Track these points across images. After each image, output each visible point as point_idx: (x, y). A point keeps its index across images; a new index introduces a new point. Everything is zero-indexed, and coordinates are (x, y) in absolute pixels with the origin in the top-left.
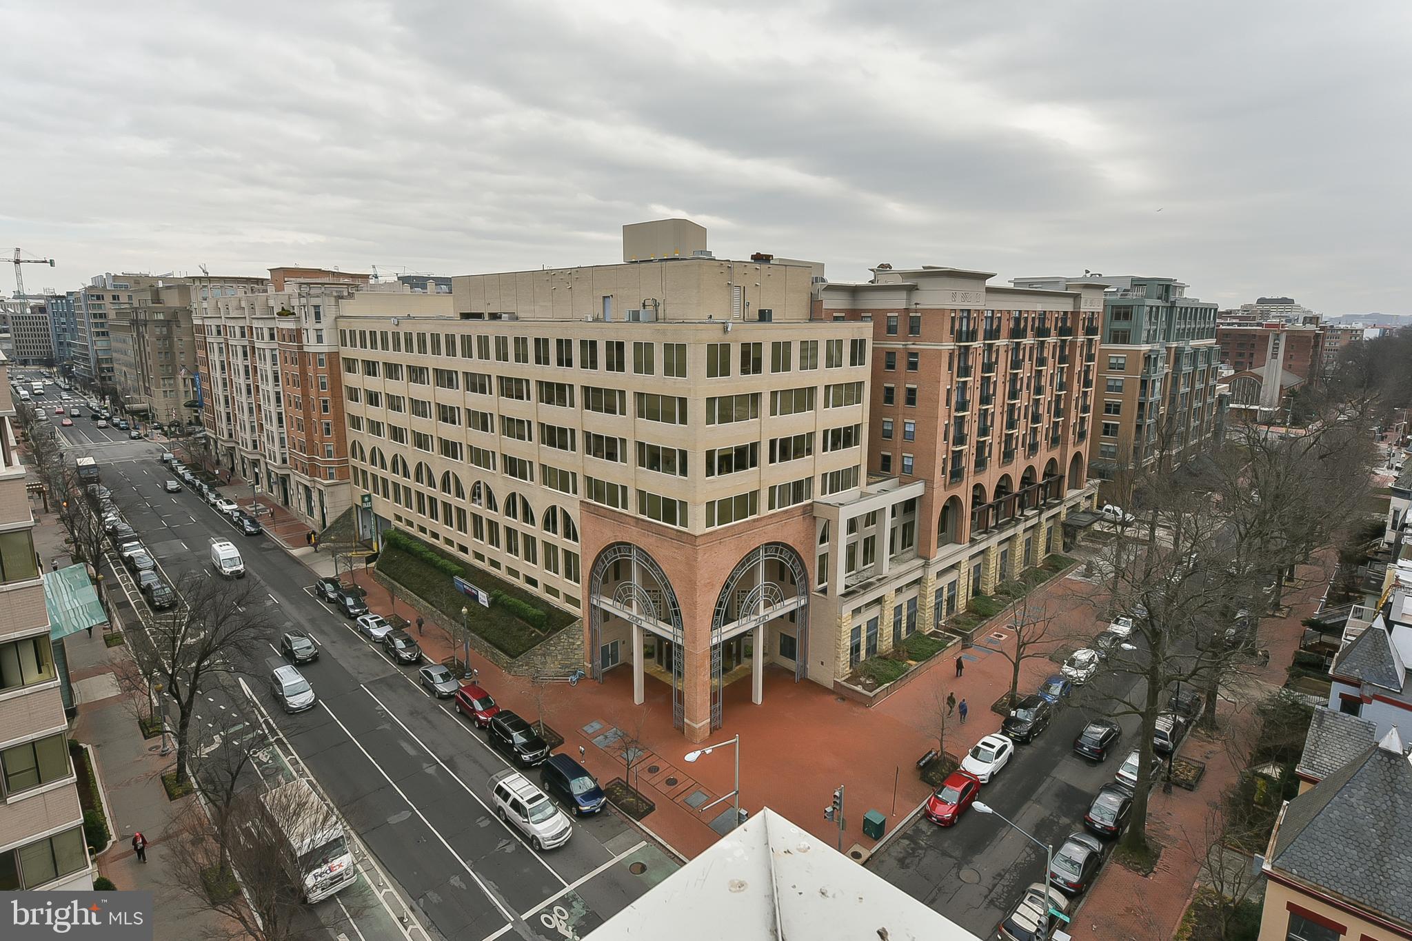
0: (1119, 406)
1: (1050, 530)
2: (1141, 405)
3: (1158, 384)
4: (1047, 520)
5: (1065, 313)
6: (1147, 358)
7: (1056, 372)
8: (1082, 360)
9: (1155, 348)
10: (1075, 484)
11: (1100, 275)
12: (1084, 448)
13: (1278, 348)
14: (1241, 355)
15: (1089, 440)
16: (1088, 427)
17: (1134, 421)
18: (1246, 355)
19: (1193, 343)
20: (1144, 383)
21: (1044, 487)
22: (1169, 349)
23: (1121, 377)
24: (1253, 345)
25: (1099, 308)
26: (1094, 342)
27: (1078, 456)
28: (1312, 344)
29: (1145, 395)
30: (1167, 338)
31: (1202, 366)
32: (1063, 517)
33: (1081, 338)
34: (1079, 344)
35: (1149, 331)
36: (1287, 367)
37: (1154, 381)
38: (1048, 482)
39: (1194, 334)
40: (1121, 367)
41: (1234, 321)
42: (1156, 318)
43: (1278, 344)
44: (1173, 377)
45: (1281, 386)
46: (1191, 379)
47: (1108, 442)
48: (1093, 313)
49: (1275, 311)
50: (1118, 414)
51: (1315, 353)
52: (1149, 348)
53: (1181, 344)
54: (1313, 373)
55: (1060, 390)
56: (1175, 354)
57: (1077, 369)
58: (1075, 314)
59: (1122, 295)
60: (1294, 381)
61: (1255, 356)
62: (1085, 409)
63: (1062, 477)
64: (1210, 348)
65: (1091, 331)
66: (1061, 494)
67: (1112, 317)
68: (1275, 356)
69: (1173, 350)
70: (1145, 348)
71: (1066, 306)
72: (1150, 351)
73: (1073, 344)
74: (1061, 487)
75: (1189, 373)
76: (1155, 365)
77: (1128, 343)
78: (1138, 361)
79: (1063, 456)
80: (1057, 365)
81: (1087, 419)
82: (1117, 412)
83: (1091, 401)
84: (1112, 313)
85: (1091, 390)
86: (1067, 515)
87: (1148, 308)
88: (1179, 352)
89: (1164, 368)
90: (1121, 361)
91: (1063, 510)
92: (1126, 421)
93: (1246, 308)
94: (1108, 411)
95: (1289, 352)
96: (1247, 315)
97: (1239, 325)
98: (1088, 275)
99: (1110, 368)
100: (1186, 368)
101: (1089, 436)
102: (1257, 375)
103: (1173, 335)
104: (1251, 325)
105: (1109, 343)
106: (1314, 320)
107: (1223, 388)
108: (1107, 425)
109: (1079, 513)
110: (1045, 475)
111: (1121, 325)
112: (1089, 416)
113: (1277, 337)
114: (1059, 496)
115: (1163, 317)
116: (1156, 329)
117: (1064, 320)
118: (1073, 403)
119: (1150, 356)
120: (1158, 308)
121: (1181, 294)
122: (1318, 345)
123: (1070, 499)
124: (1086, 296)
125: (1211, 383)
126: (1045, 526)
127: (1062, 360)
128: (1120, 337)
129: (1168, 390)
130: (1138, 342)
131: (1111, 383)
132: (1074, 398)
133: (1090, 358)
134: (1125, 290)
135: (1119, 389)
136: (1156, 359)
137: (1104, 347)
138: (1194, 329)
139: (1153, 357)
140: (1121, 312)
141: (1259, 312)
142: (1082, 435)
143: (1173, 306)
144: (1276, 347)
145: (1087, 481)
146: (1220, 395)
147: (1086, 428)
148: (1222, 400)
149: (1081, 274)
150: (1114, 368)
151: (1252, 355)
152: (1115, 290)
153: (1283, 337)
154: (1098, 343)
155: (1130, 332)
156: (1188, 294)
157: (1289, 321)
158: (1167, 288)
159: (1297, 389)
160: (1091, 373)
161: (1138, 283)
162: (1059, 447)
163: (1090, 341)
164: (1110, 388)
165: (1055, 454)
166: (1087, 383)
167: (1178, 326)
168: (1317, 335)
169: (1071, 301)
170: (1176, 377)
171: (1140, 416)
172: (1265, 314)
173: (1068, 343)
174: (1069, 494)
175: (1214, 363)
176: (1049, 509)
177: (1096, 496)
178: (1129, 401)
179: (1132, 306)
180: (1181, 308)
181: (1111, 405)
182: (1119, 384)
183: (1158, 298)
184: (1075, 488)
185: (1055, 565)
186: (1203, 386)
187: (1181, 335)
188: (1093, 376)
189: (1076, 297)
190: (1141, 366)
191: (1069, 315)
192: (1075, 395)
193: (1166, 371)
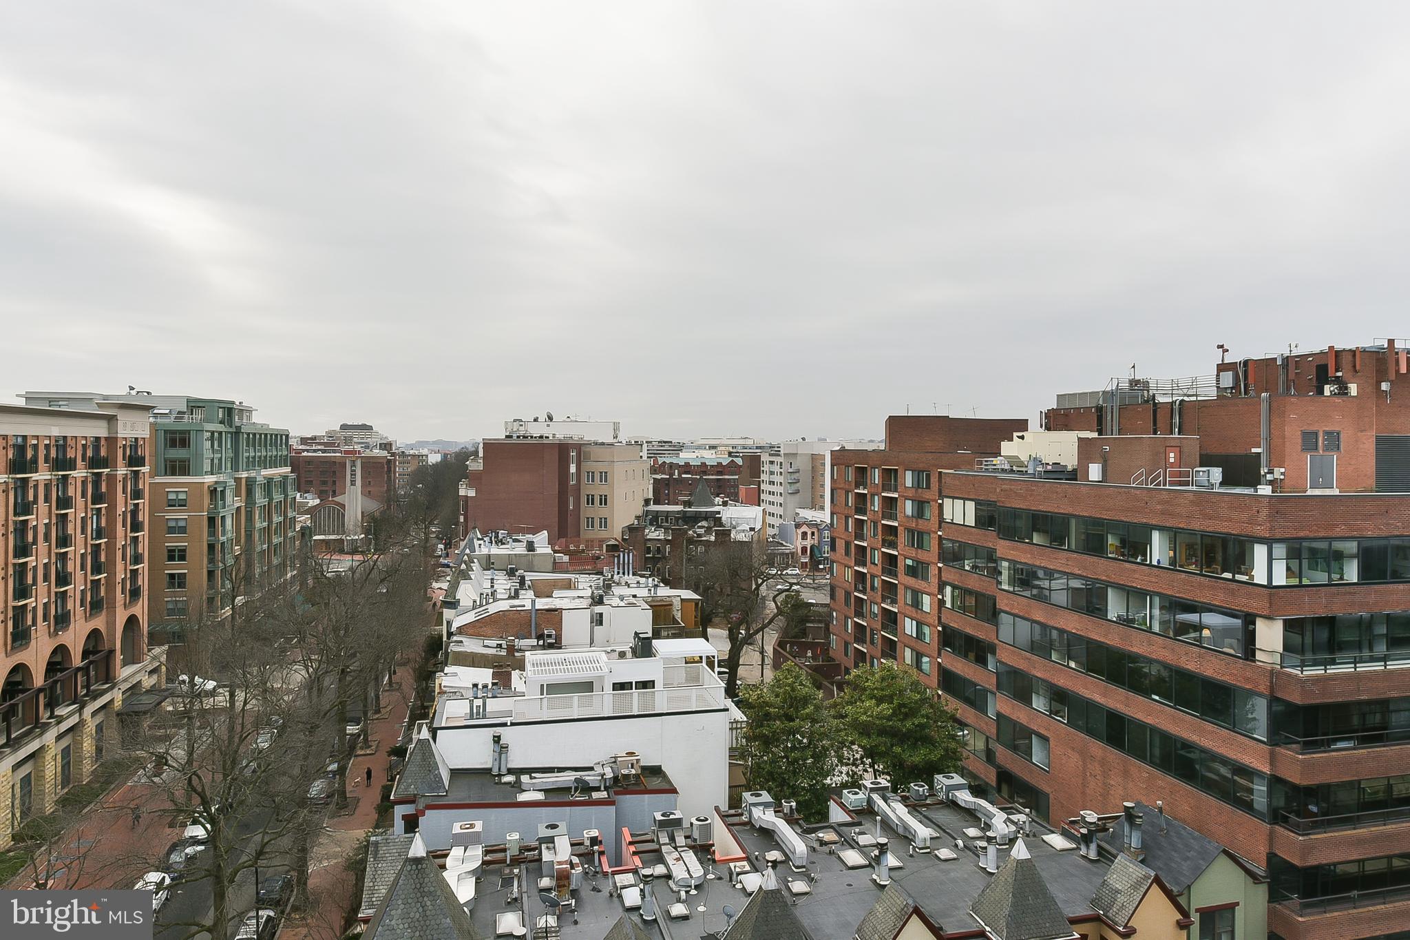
0: (184, 551)
1: (99, 728)
2: (211, 547)
3: (229, 522)
4: (94, 714)
5: (98, 439)
6: (213, 492)
7: (89, 515)
8: (126, 497)
9: (222, 479)
10: (132, 657)
11: (148, 393)
12: (141, 609)
13: (355, 475)
14: (324, 483)
15: (146, 598)
16: (144, 581)
17: (205, 566)
18: (330, 483)
19: (265, 472)
20: (212, 520)
21: (85, 670)
22: (238, 480)
23: (184, 516)
24: (334, 472)
25: (143, 432)
26: (141, 475)
27: (132, 621)
28: (386, 469)
29: (214, 536)
30: (235, 468)
31: (278, 497)
32: (118, 704)
33: (122, 471)
34: (120, 478)
35: (212, 460)
36: (367, 493)
37: (223, 518)
38: (91, 663)
39: (265, 463)
40: (183, 504)
41: (319, 447)
42: (220, 445)
43: (355, 471)
44: (247, 512)
45: (362, 513)
46: (268, 511)
47: (171, 597)
48: (136, 439)
49: (357, 436)
50: (185, 560)
51: (389, 478)
52: (215, 480)
53: (253, 474)
54: (390, 498)
55: (99, 537)
56: (247, 485)
57: (120, 509)
58: (112, 441)
59: (176, 418)
60: (374, 506)
61: (337, 484)
62: (137, 559)
63: (112, 652)
64: (285, 477)
65: (135, 460)
66: (112, 674)
67: (166, 445)
68: (353, 483)
69: (243, 482)
70: (210, 479)
71: (99, 430)
72: (216, 483)
73: (112, 479)
74: (112, 665)
75: (265, 506)
76: (223, 498)
77: (189, 475)
78: (202, 495)
79: (111, 624)
80: (90, 506)
81: (140, 571)
82: (182, 558)
83: (144, 548)
84: (165, 439)
85: (143, 535)
86: (123, 700)
87: (209, 434)
88: (250, 483)
89: (234, 502)
90: (182, 496)
91: (116, 696)
92: (195, 568)
93: (330, 435)
94: (171, 558)
95: (367, 478)
96: (330, 442)
97: (324, 451)
98: (133, 393)
99: (170, 506)
100: (260, 500)
101: (146, 593)
102: (340, 503)
103: (242, 462)
104: (334, 451)
105: (166, 474)
106: (386, 446)
107: (304, 520)
108: (172, 576)
109: (141, 695)
110: (86, 654)
111: (178, 453)
112: (143, 567)
113: (353, 464)
114: (108, 677)
115: (228, 443)
116: (221, 457)
117: (97, 448)
118: (119, 554)
119: (215, 489)
120: (220, 433)
121: (249, 418)
122: (391, 470)
123: (125, 680)
124: (123, 418)
125: (290, 514)
126: (91, 725)
127: (98, 498)
128: (179, 467)
129: (243, 526)
130: (199, 473)
131: (172, 524)
132: (119, 545)
133: (137, 494)
134: (179, 413)
135: (183, 530)
136: (223, 492)
137: (159, 480)
138: (266, 457)
139: (219, 489)
140: (178, 439)
141: (342, 438)
142: (135, 593)
143: (237, 433)
144: (353, 474)
145: (149, 650)
146: (302, 528)
147: (140, 583)
148: (305, 533)
149: (124, 391)
150: (174, 506)
151: (334, 482)
152: (167, 411)
153: (359, 463)
154: (147, 476)
155: (189, 462)
156: (257, 418)
157: (367, 447)
158: (229, 411)
159: (377, 514)
160: (141, 514)
161: (194, 405)
162: (104, 612)
163: (136, 473)
164: (171, 530)
165: (99, 623)
166: (136, 526)
167: (247, 453)
168: (389, 461)
169: (104, 424)
170: (251, 511)
171: (211, 560)
172: (348, 440)
173: (104, 478)
174: (125, 673)
175: (291, 493)
176: (95, 698)
177: (164, 669)
178: (197, 546)
179: (189, 432)
180: (248, 434)
181: (174, 551)
182: (182, 524)
183: (221, 423)
184: (134, 663)
185: (110, 774)
186: (281, 519)
187: (252, 463)
188: (144, 517)
189: (111, 419)
190: (207, 500)
191: (103, 442)
192: (120, 542)
193: (238, 505)
